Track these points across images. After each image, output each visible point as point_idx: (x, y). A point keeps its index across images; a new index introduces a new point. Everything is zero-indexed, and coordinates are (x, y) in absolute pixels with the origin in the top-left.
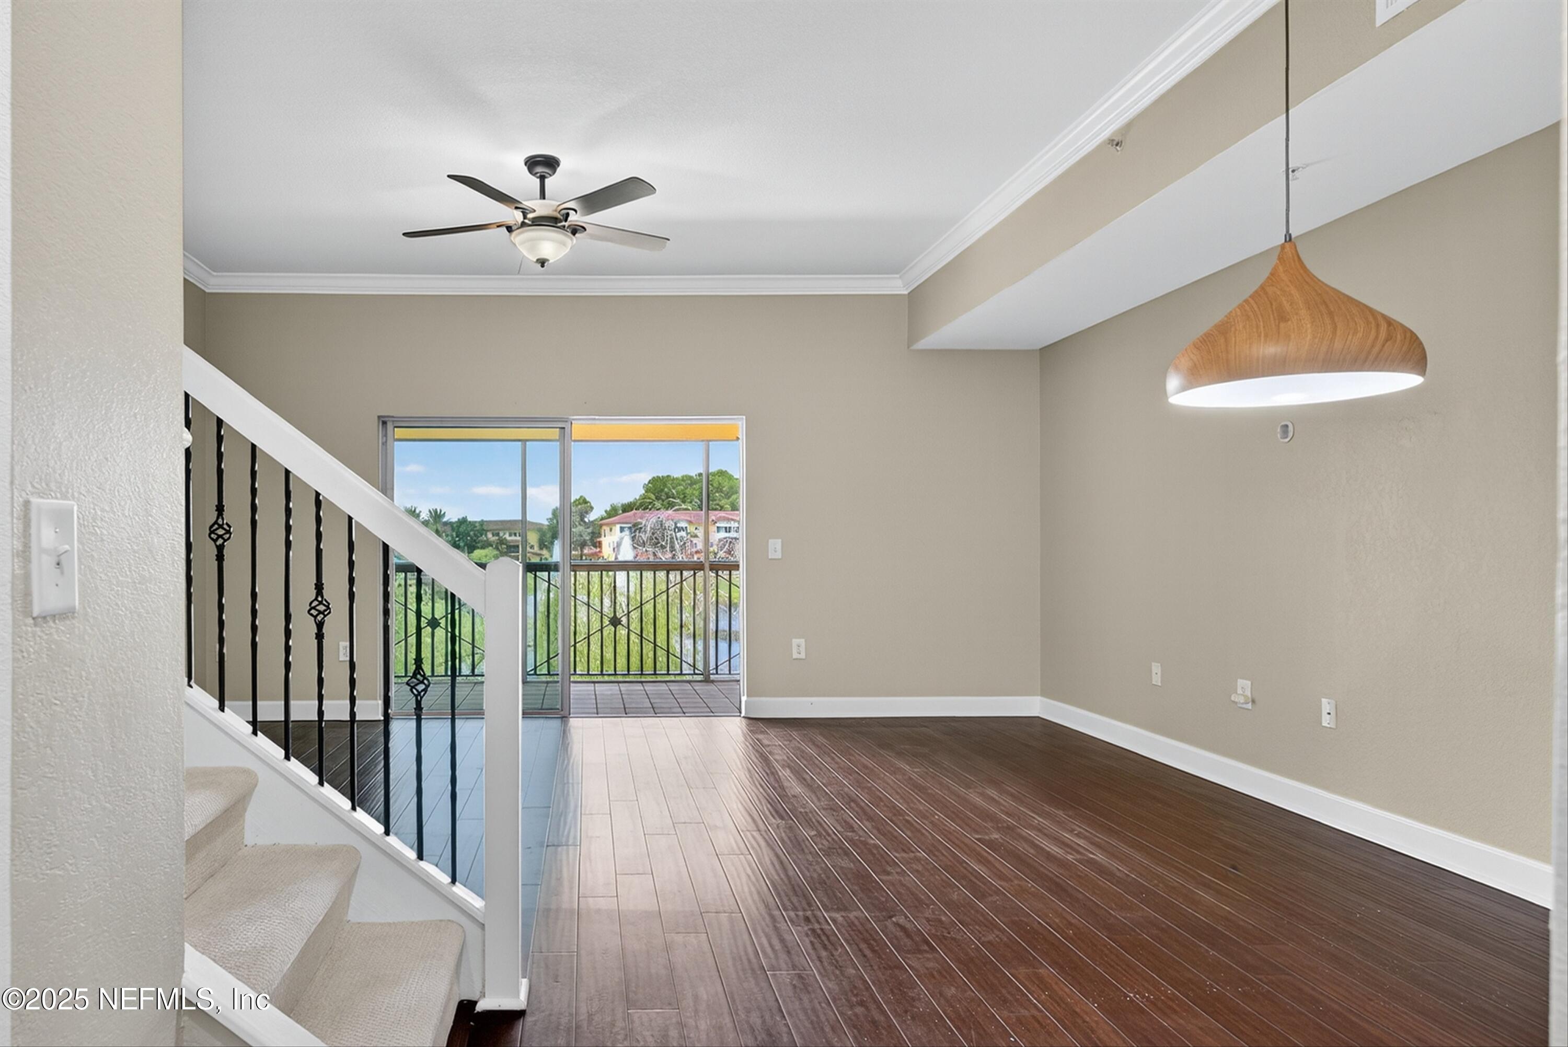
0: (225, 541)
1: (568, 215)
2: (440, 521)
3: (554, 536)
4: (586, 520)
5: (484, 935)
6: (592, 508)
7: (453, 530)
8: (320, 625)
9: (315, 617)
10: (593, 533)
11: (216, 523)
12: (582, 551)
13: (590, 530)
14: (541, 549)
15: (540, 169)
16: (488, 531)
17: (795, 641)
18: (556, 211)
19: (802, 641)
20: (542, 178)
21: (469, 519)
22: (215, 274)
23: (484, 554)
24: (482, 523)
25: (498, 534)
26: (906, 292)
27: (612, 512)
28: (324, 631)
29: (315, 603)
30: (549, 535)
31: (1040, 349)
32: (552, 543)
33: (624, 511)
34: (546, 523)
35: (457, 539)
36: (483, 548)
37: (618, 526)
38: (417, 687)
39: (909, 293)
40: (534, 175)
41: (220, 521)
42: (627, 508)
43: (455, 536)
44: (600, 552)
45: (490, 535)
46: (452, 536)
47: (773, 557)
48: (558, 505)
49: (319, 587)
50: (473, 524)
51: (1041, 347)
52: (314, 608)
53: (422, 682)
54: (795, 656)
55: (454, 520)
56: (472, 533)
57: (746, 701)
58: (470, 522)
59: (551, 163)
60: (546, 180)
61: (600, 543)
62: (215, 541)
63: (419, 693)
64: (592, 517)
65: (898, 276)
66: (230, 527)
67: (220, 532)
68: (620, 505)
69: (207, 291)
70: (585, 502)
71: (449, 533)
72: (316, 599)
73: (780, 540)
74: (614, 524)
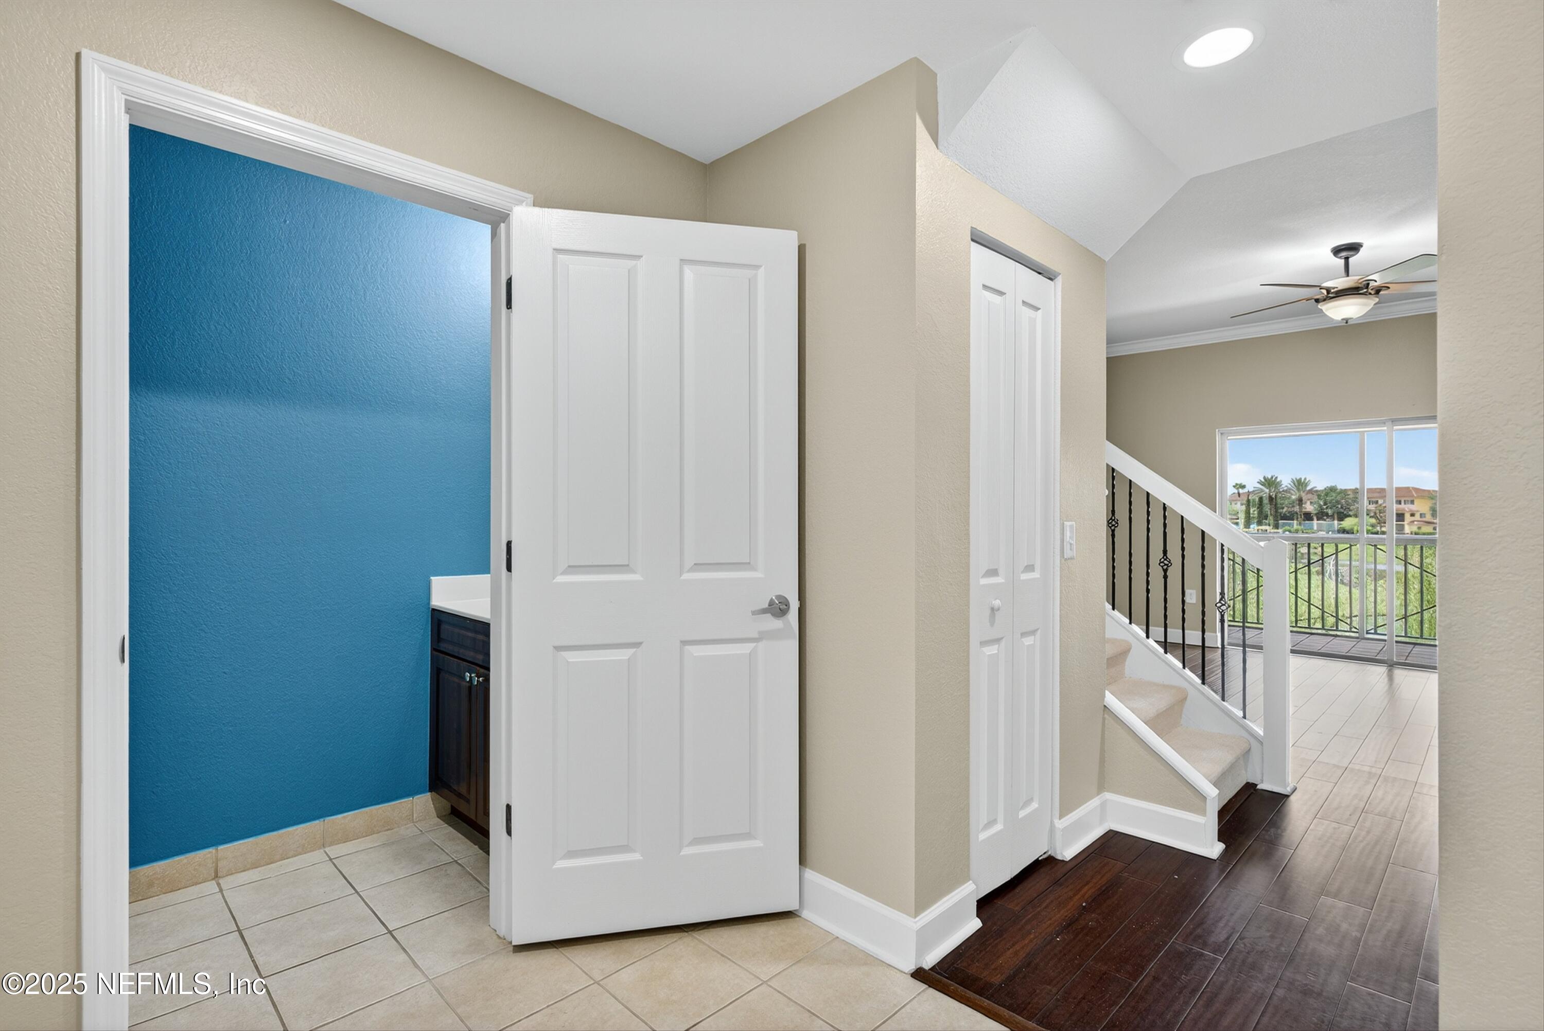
0: (1116, 527)
1: (1368, 284)
2: (1305, 489)
5: (1263, 749)
8: (1165, 571)
9: (1162, 567)
11: (1111, 519)
15: (1344, 254)
16: (1363, 498)
18: (1357, 282)
20: (1347, 259)
21: (1339, 487)
25: (1374, 502)
28: (1168, 574)
29: (1162, 560)
35: (1325, 507)
38: (1222, 608)
40: (1340, 258)
41: (1113, 518)
43: (1322, 503)
45: (1365, 503)
46: (1319, 504)
49: (1165, 552)
50: (1344, 492)
52: (1163, 562)
53: (1224, 605)
55: (1320, 488)
56: (1343, 501)
58: (1339, 490)
59: (1354, 248)
60: (1350, 260)
62: (1110, 527)
63: (1223, 611)
66: (1118, 520)
67: (1114, 523)
71: (1314, 500)
72: (1163, 558)
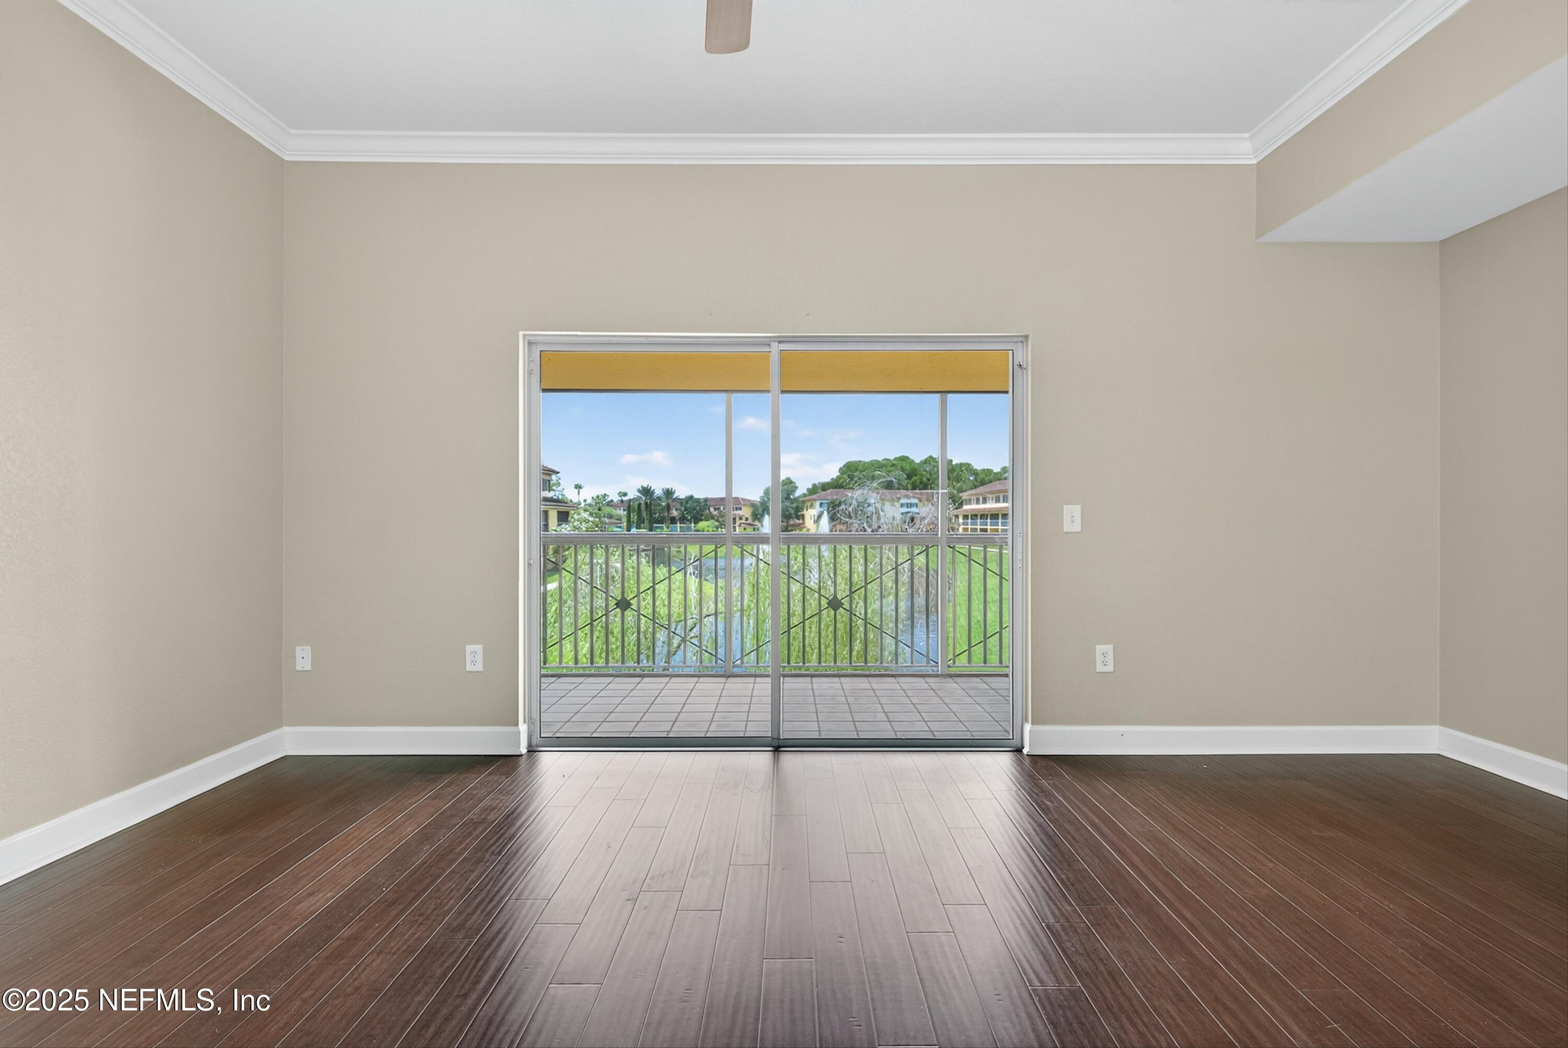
2: (671, 498)
3: (766, 510)
4: (792, 497)
6: (796, 488)
7: (681, 504)
10: (797, 507)
12: (787, 522)
13: (794, 505)
14: (754, 521)
16: (711, 506)
17: (1099, 648)
19: (1109, 648)
21: (696, 496)
22: (292, 131)
23: (706, 525)
24: (706, 500)
25: (718, 509)
26: (1254, 162)
27: (813, 490)
30: (760, 510)
31: (1442, 242)
32: (763, 516)
33: (824, 490)
34: (759, 500)
35: (685, 512)
36: (707, 520)
37: (818, 503)
39: (1259, 163)
42: (825, 487)
43: (683, 509)
44: (804, 524)
45: (712, 509)
46: (681, 510)
47: (1069, 530)
48: (769, 484)
50: (698, 500)
51: (1441, 239)
54: (1099, 668)
55: (682, 496)
56: (698, 508)
57: (1030, 731)
58: (696, 499)
61: (803, 516)
64: (798, 493)
65: (1247, 135)
68: (820, 485)
69: (287, 158)
70: (791, 482)
71: (678, 507)
73: (1080, 506)
74: (815, 500)
